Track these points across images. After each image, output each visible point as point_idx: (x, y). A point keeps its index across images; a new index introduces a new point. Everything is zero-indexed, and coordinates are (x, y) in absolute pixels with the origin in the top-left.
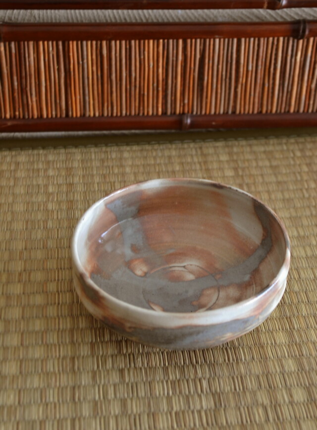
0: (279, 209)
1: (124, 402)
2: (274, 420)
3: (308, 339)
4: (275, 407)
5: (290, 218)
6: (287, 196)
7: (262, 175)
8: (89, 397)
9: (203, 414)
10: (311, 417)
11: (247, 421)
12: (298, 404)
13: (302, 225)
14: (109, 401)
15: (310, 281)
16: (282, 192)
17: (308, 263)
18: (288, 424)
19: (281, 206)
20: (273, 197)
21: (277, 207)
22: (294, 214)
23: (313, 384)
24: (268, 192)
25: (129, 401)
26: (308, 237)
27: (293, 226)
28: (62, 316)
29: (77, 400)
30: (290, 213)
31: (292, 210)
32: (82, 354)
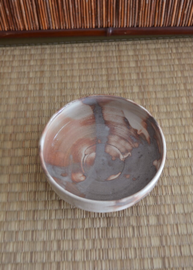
0: (158, 92)
1: (59, 221)
2: (137, 235)
3: (162, 183)
4: (139, 227)
5: (164, 98)
6: (164, 83)
7: (151, 67)
8: (42, 218)
9: (100, 230)
10: (157, 234)
11: (123, 236)
12: (151, 226)
13: (170, 103)
14: (52, 220)
15: (169, 144)
16: (161, 79)
17: (169, 131)
18: (144, 239)
19: (159, 90)
20: (156, 83)
21: (157, 90)
22: (166, 96)
23: (161, 213)
24: (153, 79)
25: (62, 221)
26: (172, 112)
27: (164, 104)
28: (31, 164)
29: (35, 219)
30: (164, 95)
31: (165, 93)
32: (40, 190)
